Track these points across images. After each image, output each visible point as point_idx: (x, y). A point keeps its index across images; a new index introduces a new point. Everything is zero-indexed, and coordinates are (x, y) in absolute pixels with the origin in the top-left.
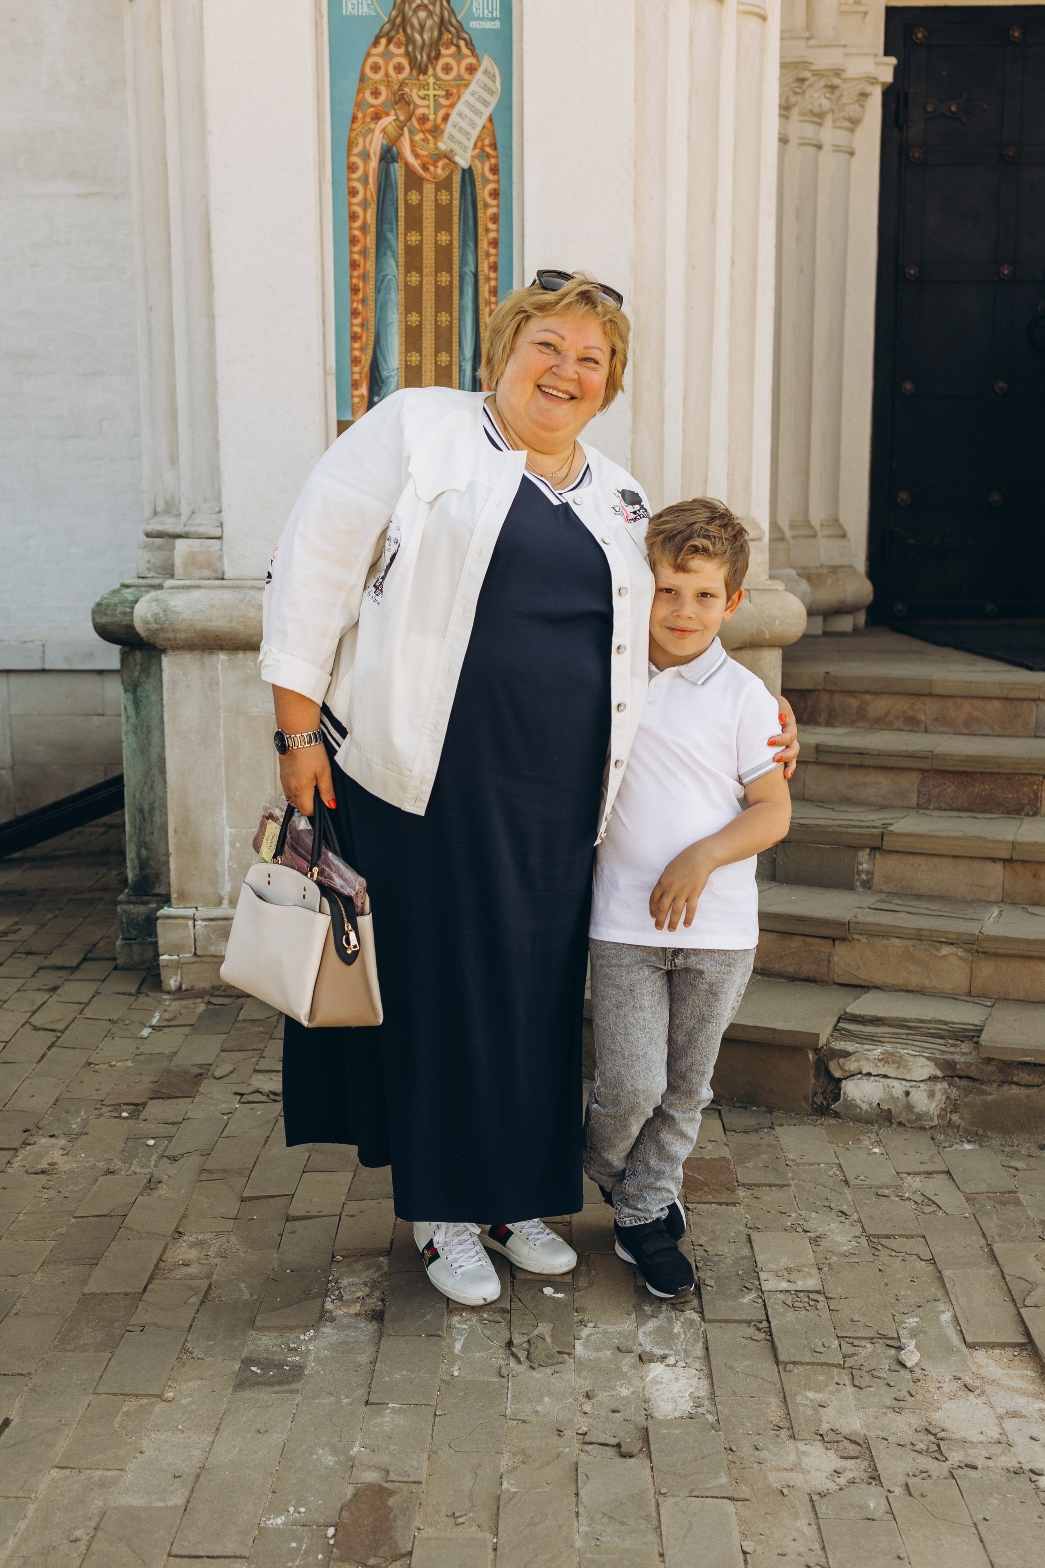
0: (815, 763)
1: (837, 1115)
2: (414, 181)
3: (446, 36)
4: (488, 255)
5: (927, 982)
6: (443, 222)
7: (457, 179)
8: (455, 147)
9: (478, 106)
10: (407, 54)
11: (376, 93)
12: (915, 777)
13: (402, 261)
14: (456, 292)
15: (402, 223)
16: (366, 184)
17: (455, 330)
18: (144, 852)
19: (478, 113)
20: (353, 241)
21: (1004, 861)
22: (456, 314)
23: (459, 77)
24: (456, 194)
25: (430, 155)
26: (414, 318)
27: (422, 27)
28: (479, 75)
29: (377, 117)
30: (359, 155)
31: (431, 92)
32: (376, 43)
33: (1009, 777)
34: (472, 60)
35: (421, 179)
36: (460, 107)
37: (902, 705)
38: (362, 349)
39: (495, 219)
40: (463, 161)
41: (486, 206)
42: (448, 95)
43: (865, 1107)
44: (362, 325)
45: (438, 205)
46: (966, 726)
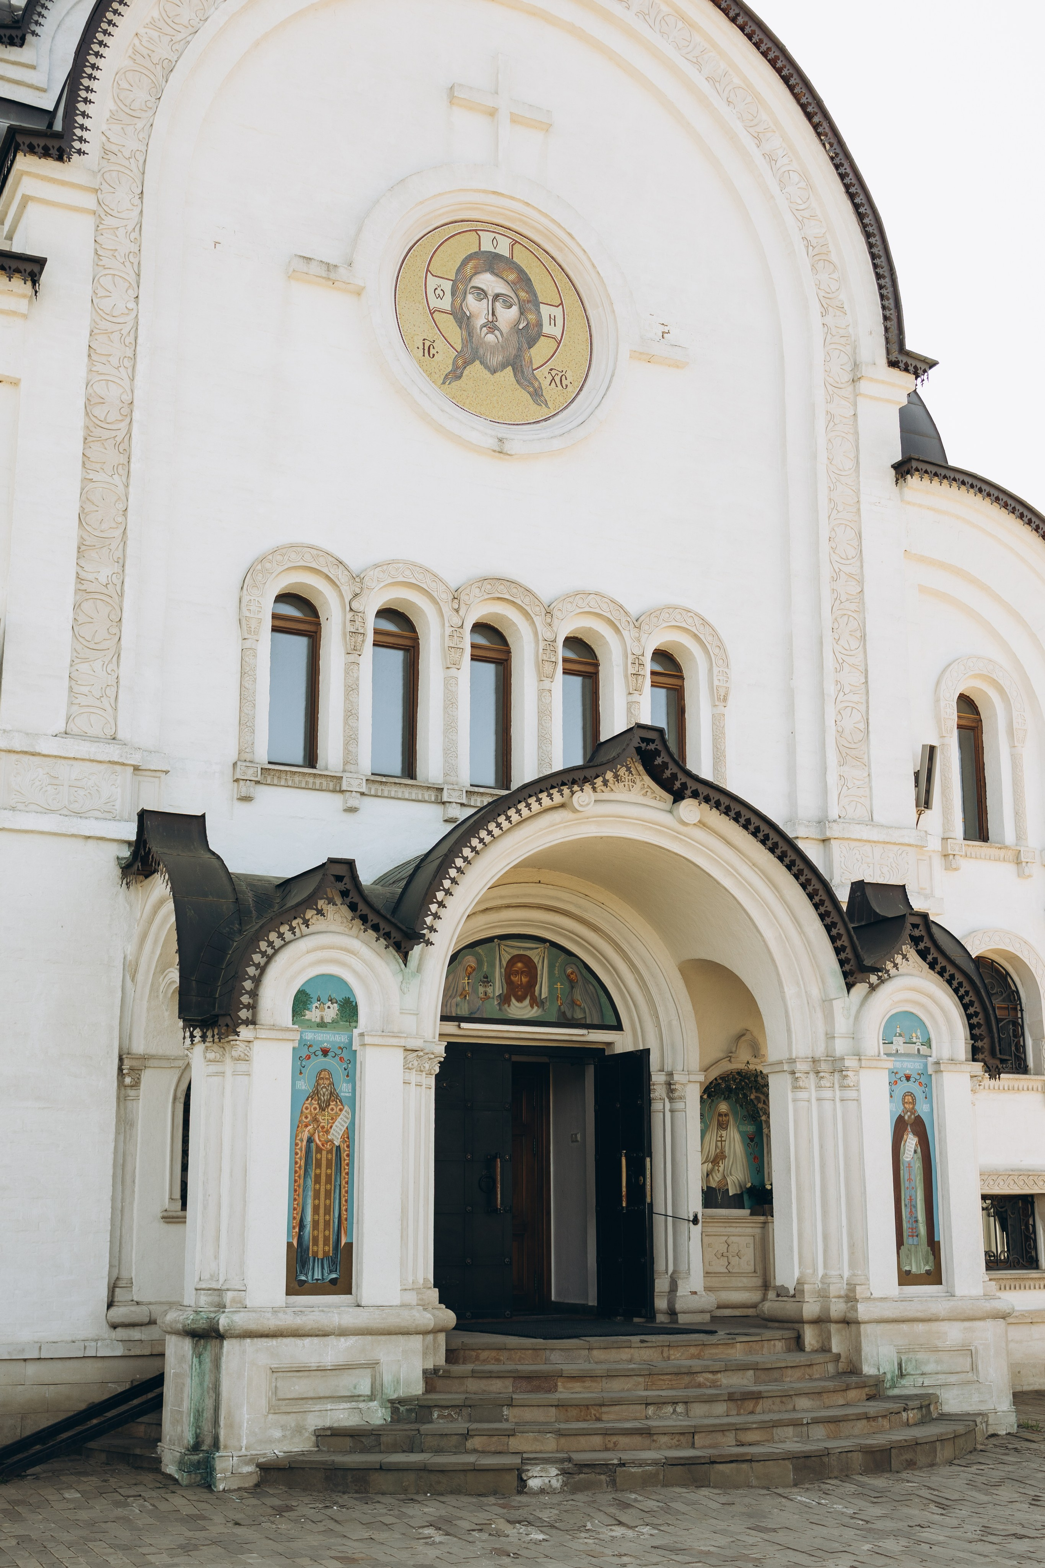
0: (472, 1377)
1: (526, 1493)
2: (319, 1150)
3: (332, 1098)
4: (345, 1178)
5: (542, 1448)
6: (329, 1166)
7: (334, 1149)
8: (334, 1138)
9: (343, 1123)
10: (318, 1103)
11: (306, 1117)
12: (511, 1380)
13: (313, 1180)
14: (333, 1192)
15: (314, 1165)
16: (301, 1151)
17: (332, 1206)
18: (198, 1431)
19: (343, 1126)
20: (296, 1172)
21: (555, 1406)
22: (332, 1200)
23: (336, 1113)
24: (334, 1155)
25: (325, 1141)
26: (317, 1202)
27: (324, 1094)
28: (343, 1112)
29: (306, 1126)
30: (299, 1140)
31: (326, 1118)
32: (307, 1099)
33: (546, 1377)
34: (342, 1107)
35: (322, 1150)
36: (336, 1123)
37: (494, 1354)
38: (297, 1214)
39: (348, 1165)
40: (337, 1144)
41: (345, 1160)
42: (332, 1119)
43: (536, 1488)
44: (297, 1204)
45: (327, 1159)
46: (519, 1361)
